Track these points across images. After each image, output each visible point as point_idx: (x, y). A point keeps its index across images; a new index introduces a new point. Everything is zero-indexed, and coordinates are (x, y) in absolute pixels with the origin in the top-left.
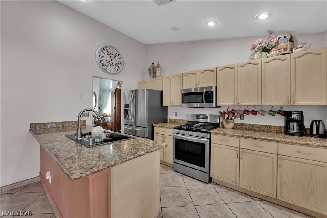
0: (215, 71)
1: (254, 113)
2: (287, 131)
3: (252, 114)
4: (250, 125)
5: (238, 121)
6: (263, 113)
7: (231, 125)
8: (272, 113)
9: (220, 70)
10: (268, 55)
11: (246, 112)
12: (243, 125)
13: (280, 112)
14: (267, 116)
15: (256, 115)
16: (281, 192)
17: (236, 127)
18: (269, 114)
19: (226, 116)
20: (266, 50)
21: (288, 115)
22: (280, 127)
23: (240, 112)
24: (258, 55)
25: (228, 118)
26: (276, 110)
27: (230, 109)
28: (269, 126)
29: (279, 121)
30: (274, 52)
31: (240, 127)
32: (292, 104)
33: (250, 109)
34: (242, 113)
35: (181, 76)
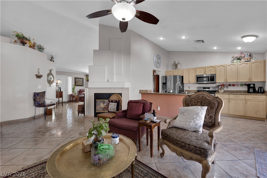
0: (215, 67)
1: (234, 85)
2: (248, 92)
3: (232, 86)
4: (231, 91)
5: (226, 89)
6: (237, 85)
7: (222, 91)
8: (242, 85)
9: (218, 67)
10: (240, 61)
11: (230, 85)
12: (228, 91)
13: (245, 85)
14: (239, 86)
15: (234, 86)
16: (247, 113)
17: (225, 92)
18: (241, 85)
19: (220, 87)
20: (239, 59)
21: (249, 85)
22: (246, 91)
23: (227, 85)
24: (235, 61)
25: (221, 88)
26: (243, 83)
27: (222, 84)
28: (241, 91)
29: (245, 89)
30: (243, 60)
31: (226, 92)
32: (251, 81)
33: (231, 84)
34: (228, 85)
35: (195, 69)
